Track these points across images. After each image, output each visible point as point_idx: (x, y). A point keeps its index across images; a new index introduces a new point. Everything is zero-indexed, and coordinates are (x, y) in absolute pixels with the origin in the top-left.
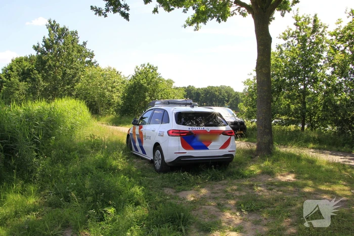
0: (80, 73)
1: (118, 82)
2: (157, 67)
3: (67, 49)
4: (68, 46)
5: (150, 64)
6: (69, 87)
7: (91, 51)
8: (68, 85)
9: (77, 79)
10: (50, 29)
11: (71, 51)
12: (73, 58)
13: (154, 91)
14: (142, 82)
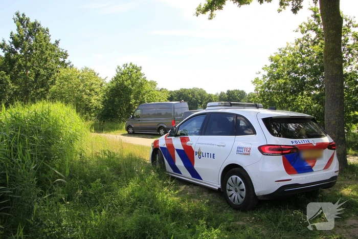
0: (56, 74)
1: (96, 85)
2: (141, 67)
3: (40, 47)
4: (41, 43)
5: (133, 64)
6: (42, 90)
7: (64, 51)
8: (42, 87)
9: (52, 81)
10: (19, 23)
11: (44, 49)
12: (47, 57)
13: (139, 93)
14: (126, 83)
